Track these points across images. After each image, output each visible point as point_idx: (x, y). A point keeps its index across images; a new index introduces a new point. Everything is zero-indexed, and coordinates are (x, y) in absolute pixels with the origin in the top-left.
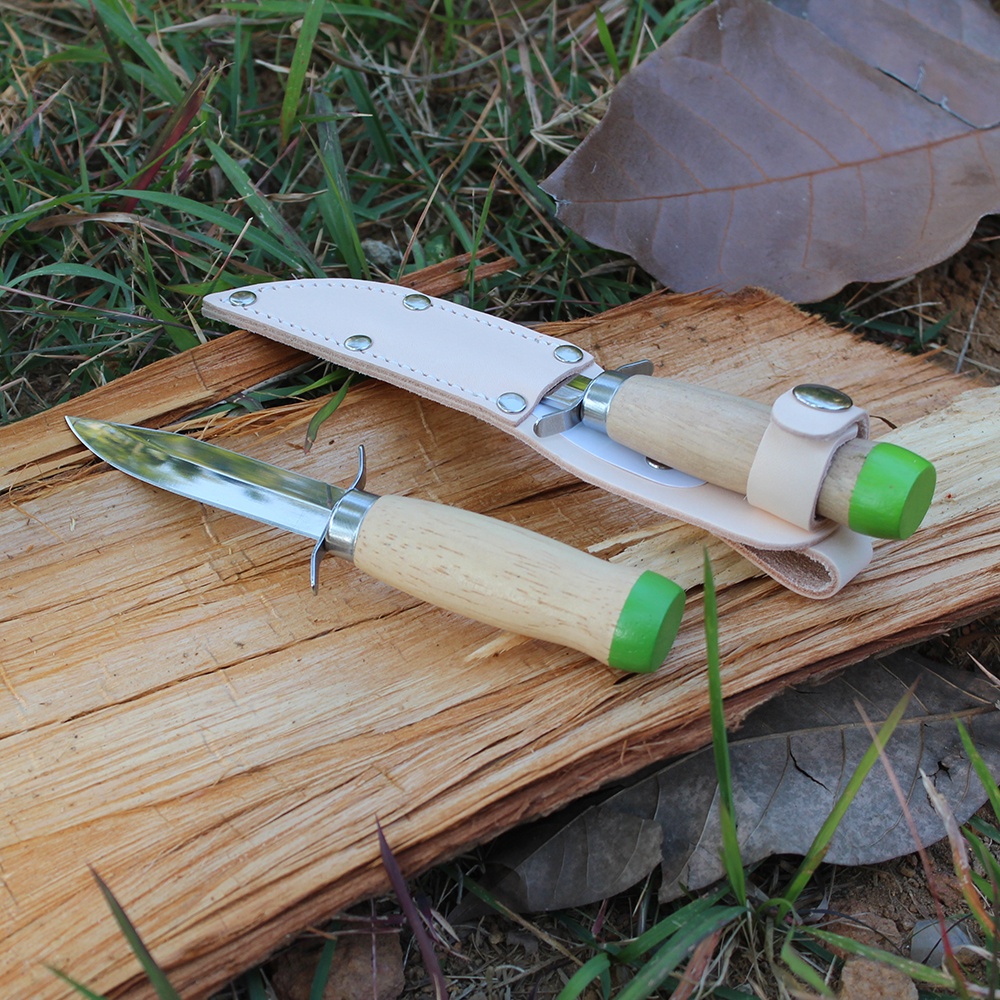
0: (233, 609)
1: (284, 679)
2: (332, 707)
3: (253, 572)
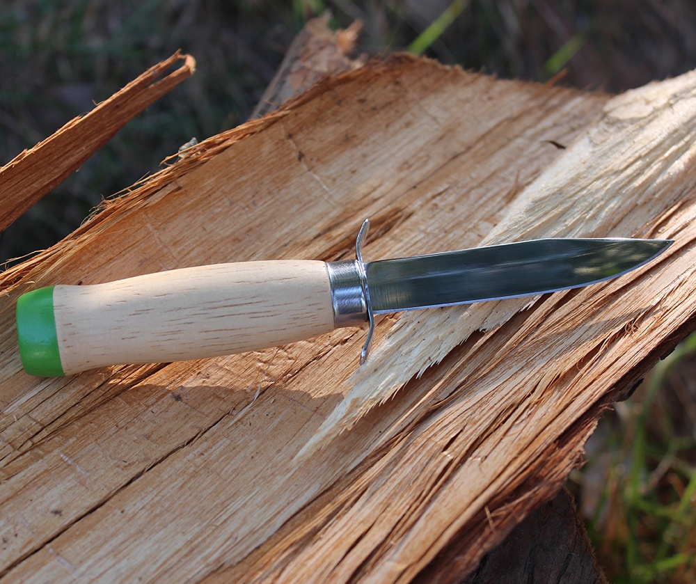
0: (38, 476)
1: (113, 535)
2: (173, 551)
3: (45, 433)
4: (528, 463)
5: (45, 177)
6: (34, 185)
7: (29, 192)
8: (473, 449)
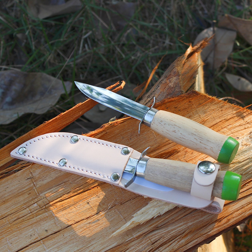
0: (44, 218)
3: (49, 204)
5: (68, 121)
6: (64, 123)
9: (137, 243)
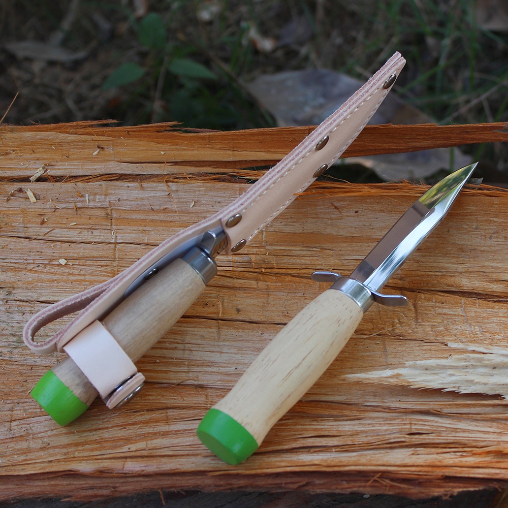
0: (249, 288)
1: (248, 341)
4: (425, 473)
5: (395, 145)
6: (385, 145)
7: (379, 146)
8: (421, 446)
9: (384, 418)
